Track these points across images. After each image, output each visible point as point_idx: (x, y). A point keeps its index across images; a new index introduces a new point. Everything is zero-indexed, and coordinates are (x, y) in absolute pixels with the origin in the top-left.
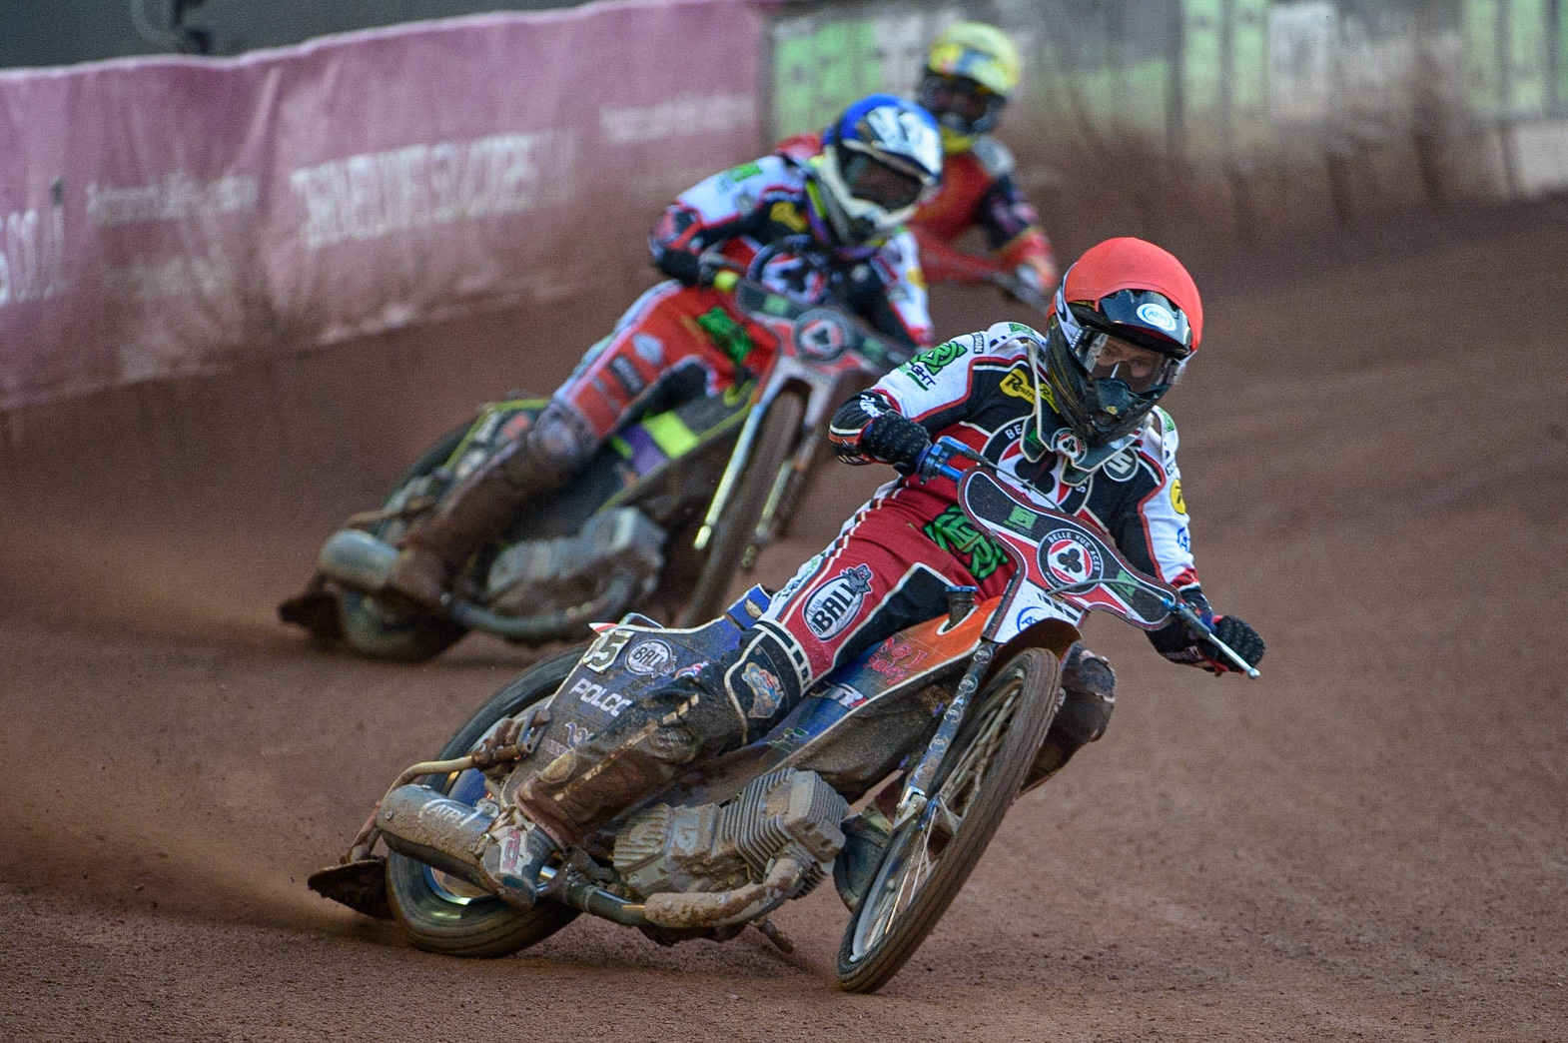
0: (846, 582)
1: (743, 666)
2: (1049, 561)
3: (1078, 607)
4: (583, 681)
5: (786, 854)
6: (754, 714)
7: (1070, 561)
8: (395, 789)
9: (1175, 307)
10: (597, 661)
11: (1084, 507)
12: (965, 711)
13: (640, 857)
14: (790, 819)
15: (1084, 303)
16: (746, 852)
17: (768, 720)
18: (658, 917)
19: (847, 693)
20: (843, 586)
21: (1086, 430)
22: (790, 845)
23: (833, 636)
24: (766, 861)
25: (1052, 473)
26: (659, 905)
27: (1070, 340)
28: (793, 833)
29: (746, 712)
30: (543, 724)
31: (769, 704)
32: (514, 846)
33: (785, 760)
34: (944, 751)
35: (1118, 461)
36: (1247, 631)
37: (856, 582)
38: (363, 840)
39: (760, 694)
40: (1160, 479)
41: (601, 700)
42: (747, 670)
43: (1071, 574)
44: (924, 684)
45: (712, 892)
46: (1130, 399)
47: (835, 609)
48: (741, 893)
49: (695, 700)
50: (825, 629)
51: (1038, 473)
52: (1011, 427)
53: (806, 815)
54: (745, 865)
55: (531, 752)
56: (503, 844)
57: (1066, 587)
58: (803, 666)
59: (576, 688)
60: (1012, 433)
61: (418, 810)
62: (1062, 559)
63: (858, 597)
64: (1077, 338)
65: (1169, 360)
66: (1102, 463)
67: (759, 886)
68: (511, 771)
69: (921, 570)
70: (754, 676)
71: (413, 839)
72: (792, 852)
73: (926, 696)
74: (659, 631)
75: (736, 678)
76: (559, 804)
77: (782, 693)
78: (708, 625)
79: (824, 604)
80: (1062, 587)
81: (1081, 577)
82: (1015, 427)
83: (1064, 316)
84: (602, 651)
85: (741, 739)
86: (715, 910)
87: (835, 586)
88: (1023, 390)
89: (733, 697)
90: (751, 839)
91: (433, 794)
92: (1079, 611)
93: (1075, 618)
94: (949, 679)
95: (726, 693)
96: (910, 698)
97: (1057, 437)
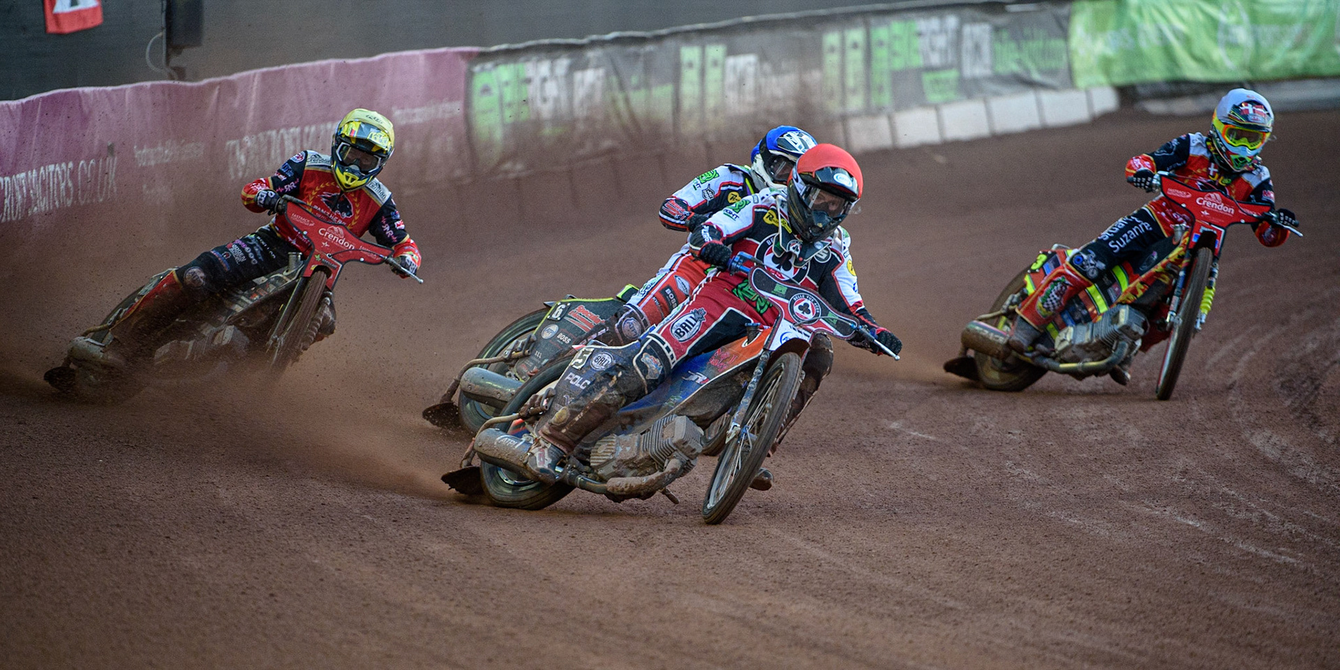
0: (692, 316)
1: (642, 355)
2: (794, 309)
3: (810, 331)
4: (571, 374)
5: (674, 456)
6: (648, 377)
7: (805, 308)
8: (482, 431)
10: (577, 364)
11: (806, 276)
12: (758, 385)
13: (604, 461)
14: (675, 440)
15: (807, 174)
16: (655, 456)
17: (656, 381)
18: (613, 489)
19: (699, 377)
20: (690, 317)
21: (807, 235)
22: (675, 452)
23: (686, 340)
24: (665, 460)
25: (790, 260)
26: (614, 483)
27: (800, 192)
28: (677, 447)
29: (645, 377)
30: (553, 396)
31: (656, 373)
32: (542, 455)
33: (671, 411)
34: (748, 404)
35: (821, 252)
36: (893, 337)
37: (698, 316)
38: (467, 456)
39: (651, 368)
40: (841, 260)
41: (580, 383)
42: (644, 357)
43: (805, 315)
44: (737, 371)
45: (639, 476)
46: (829, 220)
47: (687, 327)
48: (653, 476)
49: (620, 374)
50: (681, 336)
51: (784, 260)
52: (769, 239)
53: (682, 437)
54: (653, 463)
56: (537, 455)
57: (803, 321)
58: (671, 353)
59: (568, 378)
60: (769, 242)
61: (494, 440)
62: (800, 308)
63: (698, 323)
64: (803, 190)
65: (847, 203)
66: (814, 255)
67: (662, 473)
68: (538, 420)
69: (731, 310)
70: (648, 359)
71: (493, 455)
72: (677, 456)
73: (738, 378)
75: (639, 361)
76: (563, 434)
77: (662, 367)
78: (630, 344)
79: (681, 325)
80: (801, 322)
81: (810, 316)
82: (771, 239)
83: (797, 179)
84: (579, 358)
85: (644, 390)
86: (641, 485)
88: (774, 221)
89: (638, 370)
90: (657, 450)
91: (501, 433)
94: (749, 368)
95: (634, 369)
96: (731, 377)
97: (790, 245)
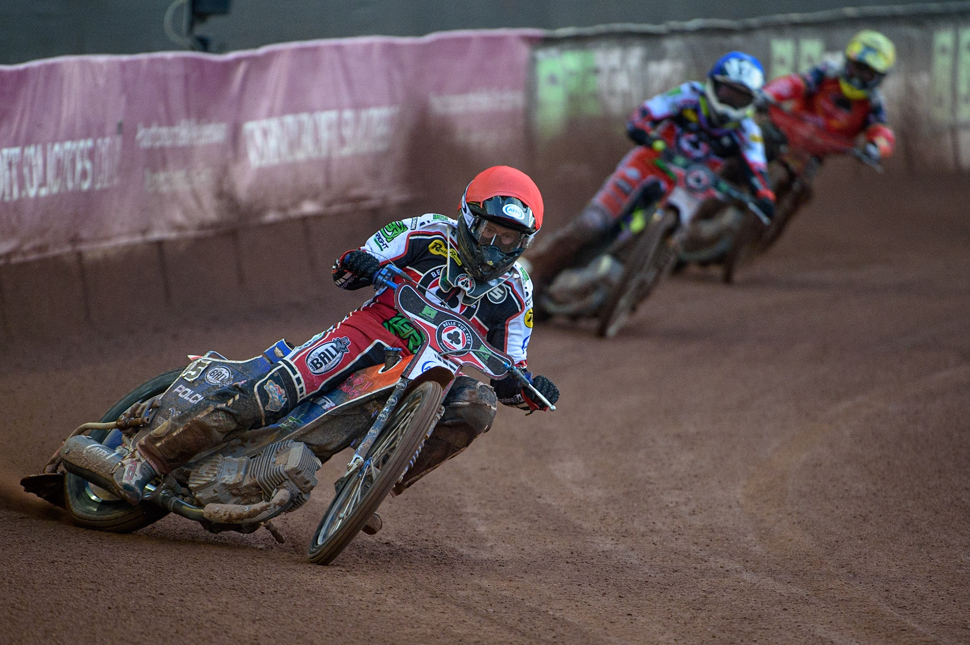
0: (334, 345)
1: (266, 381)
2: (442, 337)
3: (457, 363)
4: (181, 386)
5: (284, 487)
6: (268, 408)
7: (454, 338)
9: (525, 206)
10: (189, 376)
11: (474, 316)
12: (389, 416)
13: (204, 482)
14: (287, 468)
15: (475, 203)
16: (262, 484)
17: (277, 413)
18: (210, 516)
19: (327, 402)
20: (332, 346)
22: (286, 482)
23: (322, 373)
24: (273, 490)
25: (457, 296)
26: (212, 509)
27: (468, 223)
28: (289, 476)
29: (264, 407)
30: (157, 407)
31: (278, 404)
32: (132, 469)
33: (288, 436)
34: (375, 436)
35: (495, 291)
36: (550, 384)
37: (340, 345)
38: (53, 462)
39: (273, 398)
40: (521, 308)
41: (190, 397)
42: (267, 384)
43: (454, 345)
44: (369, 400)
45: (242, 504)
46: (501, 257)
47: (325, 358)
48: (257, 506)
49: (237, 397)
50: (317, 368)
51: (450, 296)
52: (435, 271)
53: (297, 466)
54: (261, 491)
55: (149, 422)
56: (127, 468)
57: (451, 352)
58: (300, 386)
59: (176, 390)
60: (435, 274)
61: (84, 448)
62: (449, 336)
63: (340, 354)
64: (472, 222)
65: (522, 235)
66: (486, 293)
67: (268, 503)
68: (137, 432)
69: (379, 343)
70: (272, 388)
71: (79, 465)
72: (287, 486)
73: (370, 407)
74: (225, 361)
75: (261, 388)
76: (158, 448)
77: (286, 399)
78: (252, 359)
79: (320, 355)
80: (449, 352)
81: (459, 347)
82: (437, 271)
83: (465, 210)
84: (192, 370)
85: (261, 422)
86: (242, 514)
87: (328, 346)
88: (442, 251)
89: (258, 397)
90: (265, 477)
91: (92, 441)
92: (457, 366)
93: (455, 369)
94: (382, 397)
95: (254, 395)
96: (361, 406)
97: (458, 279)
